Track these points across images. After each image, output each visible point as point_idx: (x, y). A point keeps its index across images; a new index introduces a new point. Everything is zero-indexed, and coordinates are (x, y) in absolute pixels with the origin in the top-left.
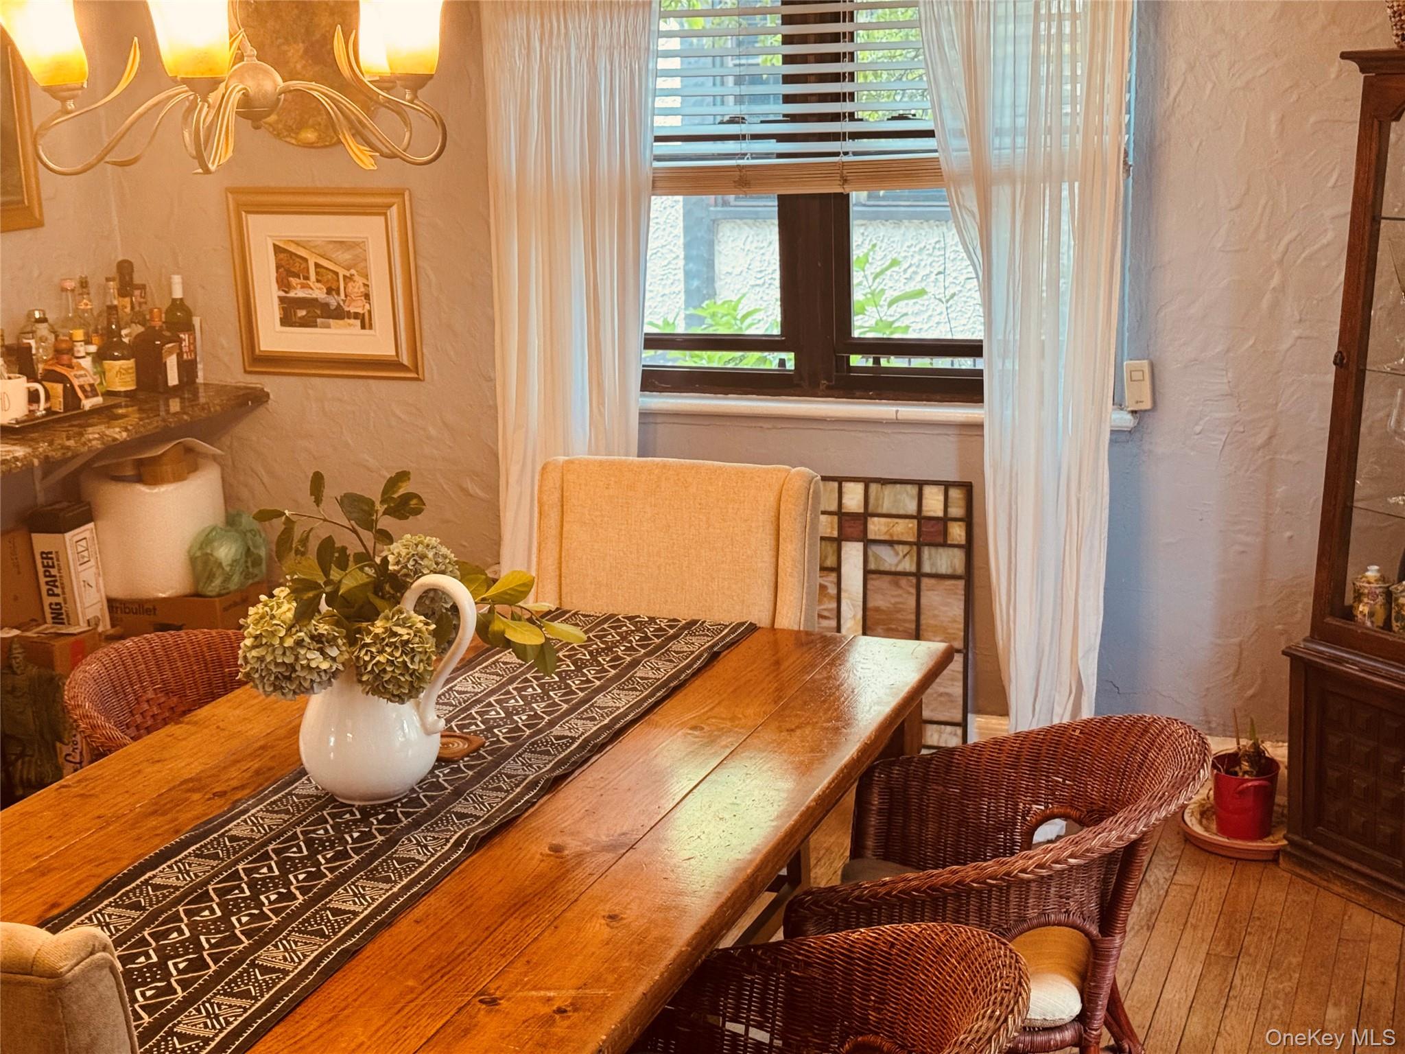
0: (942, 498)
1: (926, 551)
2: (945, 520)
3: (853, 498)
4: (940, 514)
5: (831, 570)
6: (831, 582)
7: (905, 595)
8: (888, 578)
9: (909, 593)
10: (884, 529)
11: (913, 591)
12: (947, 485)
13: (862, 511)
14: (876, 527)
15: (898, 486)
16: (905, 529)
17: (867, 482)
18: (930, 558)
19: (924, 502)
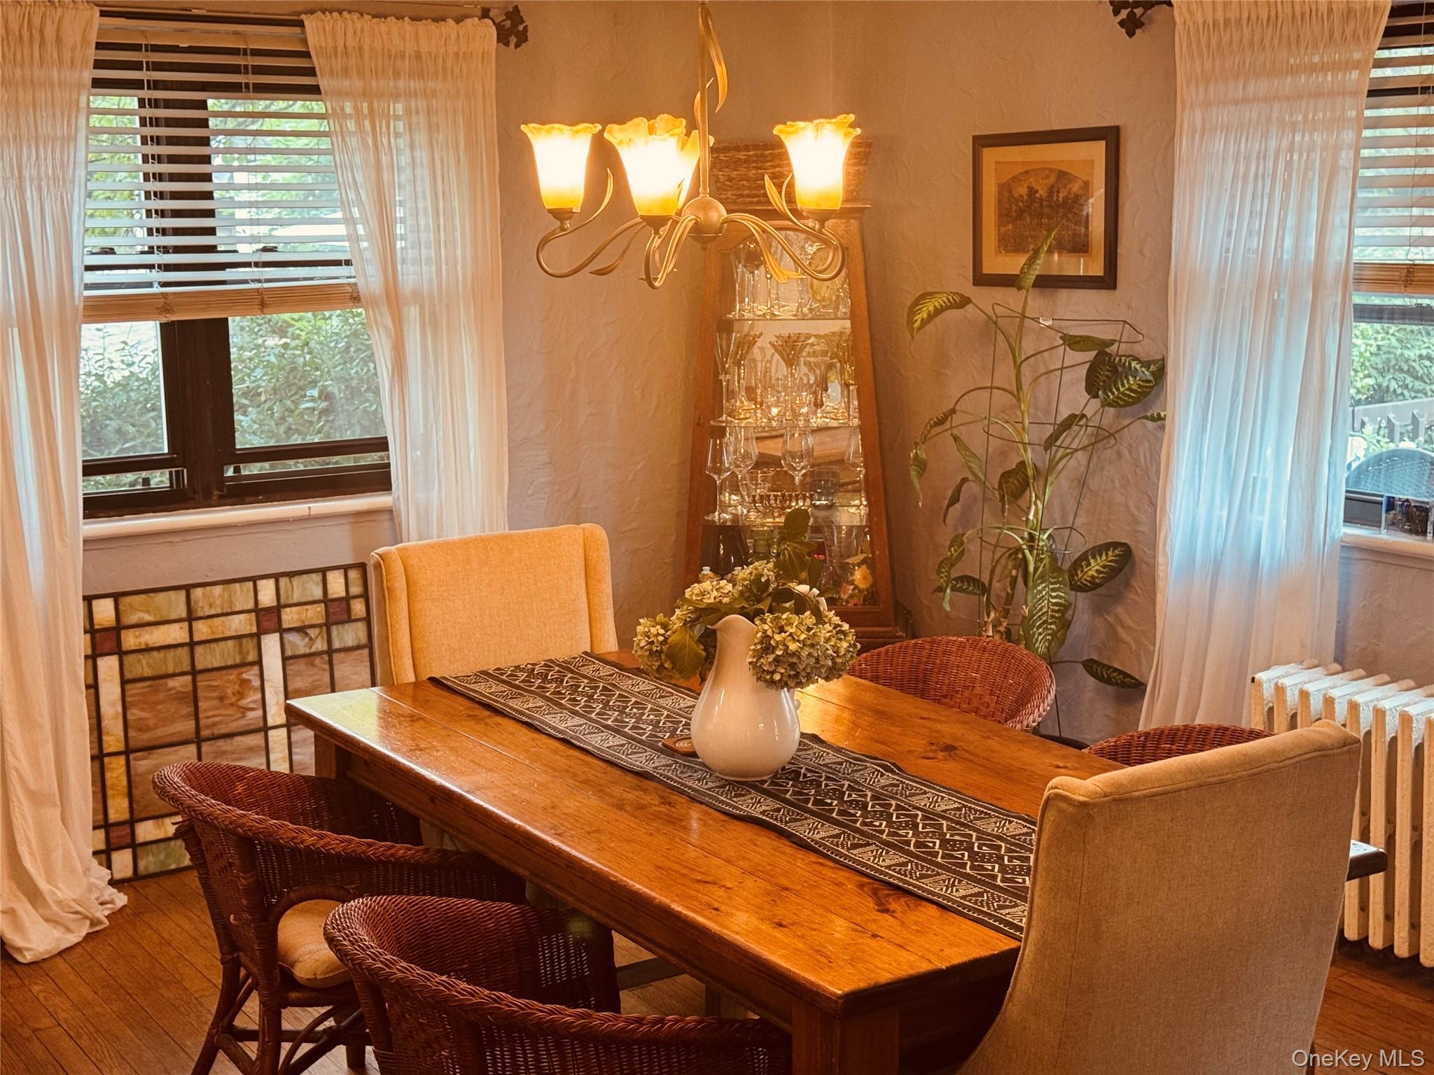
0: (342, 580)
1: (334, 630)
2: (347, 599)
3: (267, 595)
4: (343, 594)
5: (252, 664)
6: (254, 675)
7: (320, 672)
8: (302, 661)
9: (324, 670)
10: (295, 617)
11: (327, 667)
12: (346, 568)
13: (275, 604)
14: (290, 617)
15: (304, 576)
16: (315, 614)
17: (276, 577)
18: (338, 634)
19: (329, 586)
